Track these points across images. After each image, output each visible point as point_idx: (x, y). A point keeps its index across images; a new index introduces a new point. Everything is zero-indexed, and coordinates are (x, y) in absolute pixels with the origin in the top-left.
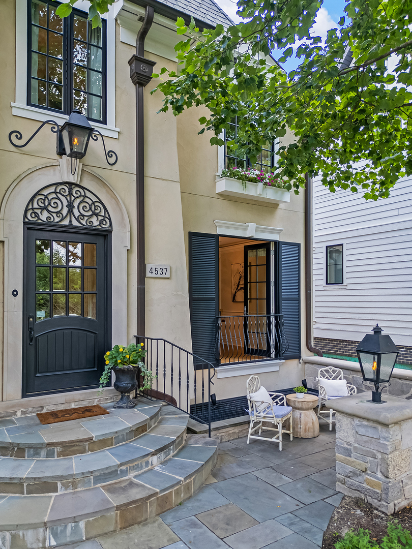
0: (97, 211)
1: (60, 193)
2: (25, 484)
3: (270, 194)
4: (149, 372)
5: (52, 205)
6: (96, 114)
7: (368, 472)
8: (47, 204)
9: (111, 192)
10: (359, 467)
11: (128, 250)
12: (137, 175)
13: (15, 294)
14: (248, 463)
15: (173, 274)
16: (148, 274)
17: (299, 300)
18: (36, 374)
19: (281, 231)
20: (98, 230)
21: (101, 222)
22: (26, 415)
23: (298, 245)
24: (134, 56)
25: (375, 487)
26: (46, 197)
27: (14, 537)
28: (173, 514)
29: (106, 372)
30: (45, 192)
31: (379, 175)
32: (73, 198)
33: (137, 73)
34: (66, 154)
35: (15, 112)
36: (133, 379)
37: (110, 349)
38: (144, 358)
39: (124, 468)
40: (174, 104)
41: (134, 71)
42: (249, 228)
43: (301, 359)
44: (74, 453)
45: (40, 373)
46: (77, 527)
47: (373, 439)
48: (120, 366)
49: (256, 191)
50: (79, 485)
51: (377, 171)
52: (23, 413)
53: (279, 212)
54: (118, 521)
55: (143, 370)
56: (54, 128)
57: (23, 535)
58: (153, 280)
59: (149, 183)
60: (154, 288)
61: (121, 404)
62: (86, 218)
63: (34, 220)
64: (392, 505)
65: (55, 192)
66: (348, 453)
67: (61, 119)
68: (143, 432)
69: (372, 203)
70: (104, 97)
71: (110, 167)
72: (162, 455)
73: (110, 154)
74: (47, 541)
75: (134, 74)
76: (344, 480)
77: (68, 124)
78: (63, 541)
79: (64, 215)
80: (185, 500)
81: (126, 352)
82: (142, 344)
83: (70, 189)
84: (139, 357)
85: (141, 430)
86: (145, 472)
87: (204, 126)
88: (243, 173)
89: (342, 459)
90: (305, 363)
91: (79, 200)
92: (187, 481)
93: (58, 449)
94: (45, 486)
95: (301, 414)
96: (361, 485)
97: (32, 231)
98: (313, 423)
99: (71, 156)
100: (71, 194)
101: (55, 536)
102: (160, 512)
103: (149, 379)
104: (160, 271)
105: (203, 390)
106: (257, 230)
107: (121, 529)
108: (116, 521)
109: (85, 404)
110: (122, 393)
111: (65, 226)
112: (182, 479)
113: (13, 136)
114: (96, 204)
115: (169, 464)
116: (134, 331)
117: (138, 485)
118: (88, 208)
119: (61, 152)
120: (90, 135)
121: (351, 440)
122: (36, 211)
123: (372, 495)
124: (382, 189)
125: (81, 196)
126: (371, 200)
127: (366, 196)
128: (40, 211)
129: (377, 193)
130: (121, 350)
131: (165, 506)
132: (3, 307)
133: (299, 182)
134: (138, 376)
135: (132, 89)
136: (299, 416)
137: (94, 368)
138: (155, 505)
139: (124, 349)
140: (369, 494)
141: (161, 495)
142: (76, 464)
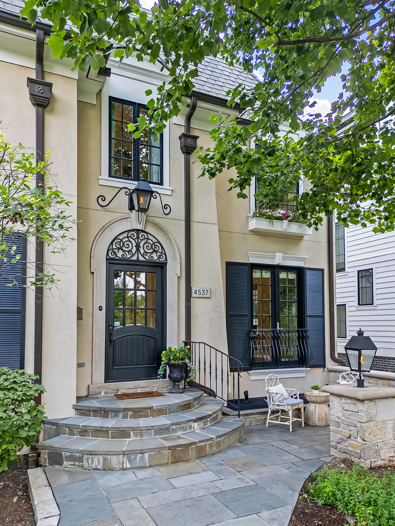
0: (156, 249)
1: (131, 237)
2: (110, 432)
3: (294, 228)
4: (194, 366)
5: (126, 246)
6: (155, 178)
7: (352, 438)
8: (122, 245)
9: (166, 235)
10: (345, 435)
11: (178, 277)
12: (185, 221)
13: (100, 309)
14: (268, 437)
15: (213, 294)
16: (193, 295)
17: (323, 317)
18: (113, 367)
19: (306, 258)
20: (157, 263)
21: (159, 257)
22: (107, 395)
23: (322, 270)
24: (183, 134)
25: (356, 449)
26: (121, 240)
27: (105, 460)
28: (207, 459)
29: (162, 366)
30: (121, 237)
31: (383, 212)
32: (139, 240)
33: (185, 146)
34: (135, 209)
35: (101, 182)
36: (181, 372)
37: (166, 350)
38: (190, 357)
39: (174, 427)
40: (210, 171)
41: (183, 144)
42: (277, 257)
43: (326, 368)
44: (141, 417)
45: (116, 366)
46: (143, 457)
47: (354, 413)
48: (172, 362)
49: (282, 227)
50: (145, 435)
51: (381, 208)
52: (105, 393)
53: (304, 244)
54: (170, 457)
55: (189, 365)
56: (127, 192)
57: (110, 459)
58: (197, 299)
59: (195, 227)
60: (198, 305)
61: (173, 391)
62: (149, 254)
63: (113, 257)
64: (368, 462)
65: (128, 237)
66: (338, 425)
67: (132, 185)
68: (188, 408)
69: (380, 235)
70: (161, 166)
71: (166, 216)
72: (201, 423)
73: (165, 207)
74: (125, 464)
75: (183, 147)
76: (336, 445)
77: (137, 190)
78: (135, 466)
79: (134, 253)
80: (216, 453)
81: (176, 352)
82: (188, 347)
83: (138, 234)
84: (186, 356)
85: (187, 406)
86: (189, 432)
87: (233, 185)
88: (270, 213)
89: (334, 429)
90: (330, 371)
91: (143, 242)
92: (218, 440)
93: (130, 413)
94: (123, 433)
95: (316, 407)
96: (347, 448)
97: (112, 265)
98: (326, 414)
99: (138, 211)
100: (138, 237)
101: (130, 461)
102: (198, 457)
103: (194, 372)
104: (202, 293)
105: (234, 381)
106: (284, 258)
107: (171, 463)
108: (169, 457)
109: (147, 390)
110: (174, 382)
111: (134, 261)
112: (215, 437)
113: (100, 198)
114: (156, 244)
115: (206, 429)
116: (183, 338)
117: (183, 438)
118: (150, 247)
119: (132, 208)
120: (152, 195)
121: (340, 415)
122: (114, 250)
123: (354, 455)
124: (388, 223)
125: (145, 238)
126: (379, 233)
127: (375, 230)
128: (117, 250)
129: (383, 227)
130: (173, 350)
131: (201, 453)
132: (93, 318)
133: (318, 220)
134: (185, 370)
135: (182, 157)
136: (314, 408)
137: (154, 364)
138: (195, 451)
139: (175, 349)
140: (352, 455)
141: (199, 445)
142: (142, 422)
